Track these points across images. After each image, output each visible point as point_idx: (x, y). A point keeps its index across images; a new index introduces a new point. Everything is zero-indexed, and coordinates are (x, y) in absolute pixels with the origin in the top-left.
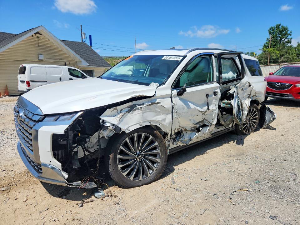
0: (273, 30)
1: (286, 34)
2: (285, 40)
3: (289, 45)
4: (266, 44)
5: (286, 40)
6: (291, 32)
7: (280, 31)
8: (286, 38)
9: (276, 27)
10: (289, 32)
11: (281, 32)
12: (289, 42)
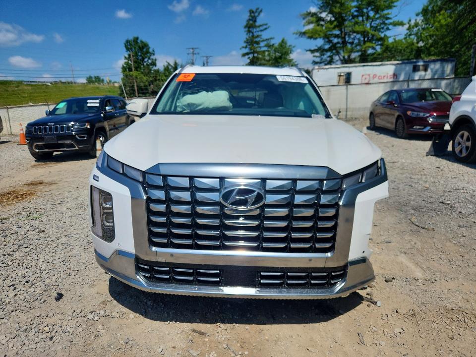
0: (131, 45)
1: (148, 52)
2: (148, 60)
3: (155, 68)
4: (125, 66)
5: (150, 61)
6: (153, 51)
7: (139, 47)
8: (149, 58)
9: (134, 41)
10: (151, 50)
11: (141, 49)
12: (154, 64)
